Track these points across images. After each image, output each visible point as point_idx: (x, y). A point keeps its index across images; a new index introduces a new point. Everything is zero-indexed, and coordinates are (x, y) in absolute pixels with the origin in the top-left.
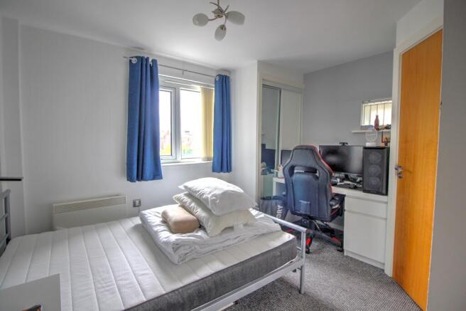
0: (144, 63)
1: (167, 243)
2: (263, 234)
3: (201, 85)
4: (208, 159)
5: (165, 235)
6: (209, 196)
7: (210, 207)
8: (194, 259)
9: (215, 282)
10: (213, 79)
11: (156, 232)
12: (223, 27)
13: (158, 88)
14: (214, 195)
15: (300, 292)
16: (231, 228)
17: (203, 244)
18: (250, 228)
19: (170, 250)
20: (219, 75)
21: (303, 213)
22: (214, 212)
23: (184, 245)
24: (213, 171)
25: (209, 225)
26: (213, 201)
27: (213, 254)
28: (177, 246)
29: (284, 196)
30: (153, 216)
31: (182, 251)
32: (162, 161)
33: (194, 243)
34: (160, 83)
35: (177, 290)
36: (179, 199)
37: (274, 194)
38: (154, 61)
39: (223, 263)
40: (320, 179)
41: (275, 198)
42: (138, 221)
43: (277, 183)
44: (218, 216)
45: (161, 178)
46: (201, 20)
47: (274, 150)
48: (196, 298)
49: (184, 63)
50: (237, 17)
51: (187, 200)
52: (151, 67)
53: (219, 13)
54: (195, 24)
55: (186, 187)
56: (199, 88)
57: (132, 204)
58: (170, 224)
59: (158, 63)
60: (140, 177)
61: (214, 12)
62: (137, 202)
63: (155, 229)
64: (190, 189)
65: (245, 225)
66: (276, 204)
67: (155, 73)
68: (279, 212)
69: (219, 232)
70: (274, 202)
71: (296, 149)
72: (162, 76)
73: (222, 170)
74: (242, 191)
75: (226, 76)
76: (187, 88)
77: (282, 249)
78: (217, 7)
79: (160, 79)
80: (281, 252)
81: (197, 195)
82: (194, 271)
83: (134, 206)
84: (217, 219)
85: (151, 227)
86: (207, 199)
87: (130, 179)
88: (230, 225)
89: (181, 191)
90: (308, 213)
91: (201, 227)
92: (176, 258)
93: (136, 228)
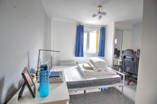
0: (81, 26)
1: (83, 71)
2: (111, 74)
3: (96, 31)
4: (97, 52)
5: (83, 70)
6: (95, 61)
7: (95, 64)
8: (89, 76)
9: (94, 82)
10: (100, 29)
11: (81, 69)
12: (101, 16)
13: (84, 33)
14: (96, 61)
15: (122, 94)
16: (100, 71)
17: (92, 73)
18: (107, 72)
19: (84, 72)
20: (102, 28)
21: (128, 71)
22: (96, 66)
23: (87, 72)
24: (98, 56)
25: (94, 69)
26: (96, 63)
27: (95, 76)
28: (85, 72)
29: (121, 65)
30: (81, 65)
31: (87, 73)
32: (84, 52)
33: (90, 72)
34: (84, 31)
35: (85, 81)
36: (87, 62)
37: (119, 65)
38: (83, 26)
39: (97, 78)
40: (134, 61)
41: (119, 66)
42: (77, 66)
43: (120, 61)
44: (97, 67)
45: (83, 57)
46: (94, 16)
47: (120, 51)
48: (89, 84)
49: (91, 25)
50: (104, 14)
51: (89, 62)
52: (82, 27)
53: (100, 13)
54: (93, 17)
55: (89, 59)
56: (95, 32)
57: (76, 62)
58: (85, 67)
59: (84, 26)
60: (78, 56)
61: (98, 13)
62: (77, 62)
63: (81, 68)
64: (90, 60)
65: (105, 71)
66: (119, 68)
67: (83, 29)
68: (120, 70)
69: (97, 71)
70: (118, 67)
71: (126, 50)
72: (85, 29)
73: (101, 56)
74: (105, 61)
75: (104, 28)
76: (92, 32)
77: (115, 79)
78: (99, 12)
79: (84, 30)
80: (115, 80)
81: (92, 61)
82: (89, 78)
83: (77, 63)
84: (96, 67)
85: (80, 67)
86: (94, 62)
87: (76, 56)
88: (100, 70)
89: (88, 60)
90: (130, 72)
91: (92, 69)
92: (85, 75)
93: (77, 68)
